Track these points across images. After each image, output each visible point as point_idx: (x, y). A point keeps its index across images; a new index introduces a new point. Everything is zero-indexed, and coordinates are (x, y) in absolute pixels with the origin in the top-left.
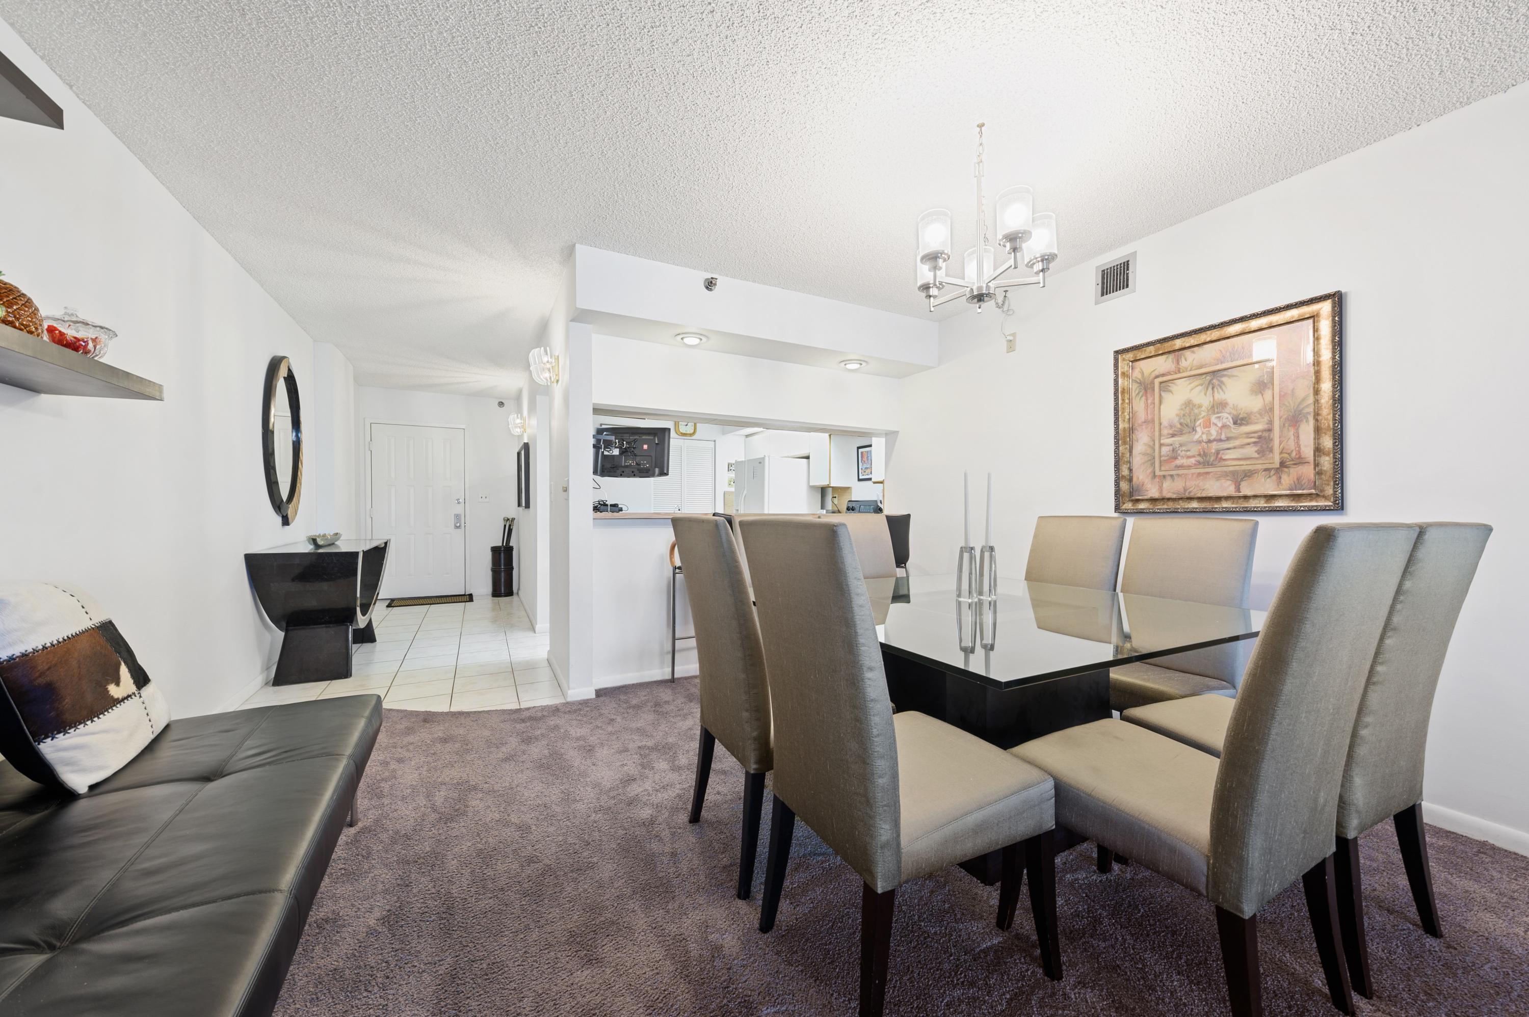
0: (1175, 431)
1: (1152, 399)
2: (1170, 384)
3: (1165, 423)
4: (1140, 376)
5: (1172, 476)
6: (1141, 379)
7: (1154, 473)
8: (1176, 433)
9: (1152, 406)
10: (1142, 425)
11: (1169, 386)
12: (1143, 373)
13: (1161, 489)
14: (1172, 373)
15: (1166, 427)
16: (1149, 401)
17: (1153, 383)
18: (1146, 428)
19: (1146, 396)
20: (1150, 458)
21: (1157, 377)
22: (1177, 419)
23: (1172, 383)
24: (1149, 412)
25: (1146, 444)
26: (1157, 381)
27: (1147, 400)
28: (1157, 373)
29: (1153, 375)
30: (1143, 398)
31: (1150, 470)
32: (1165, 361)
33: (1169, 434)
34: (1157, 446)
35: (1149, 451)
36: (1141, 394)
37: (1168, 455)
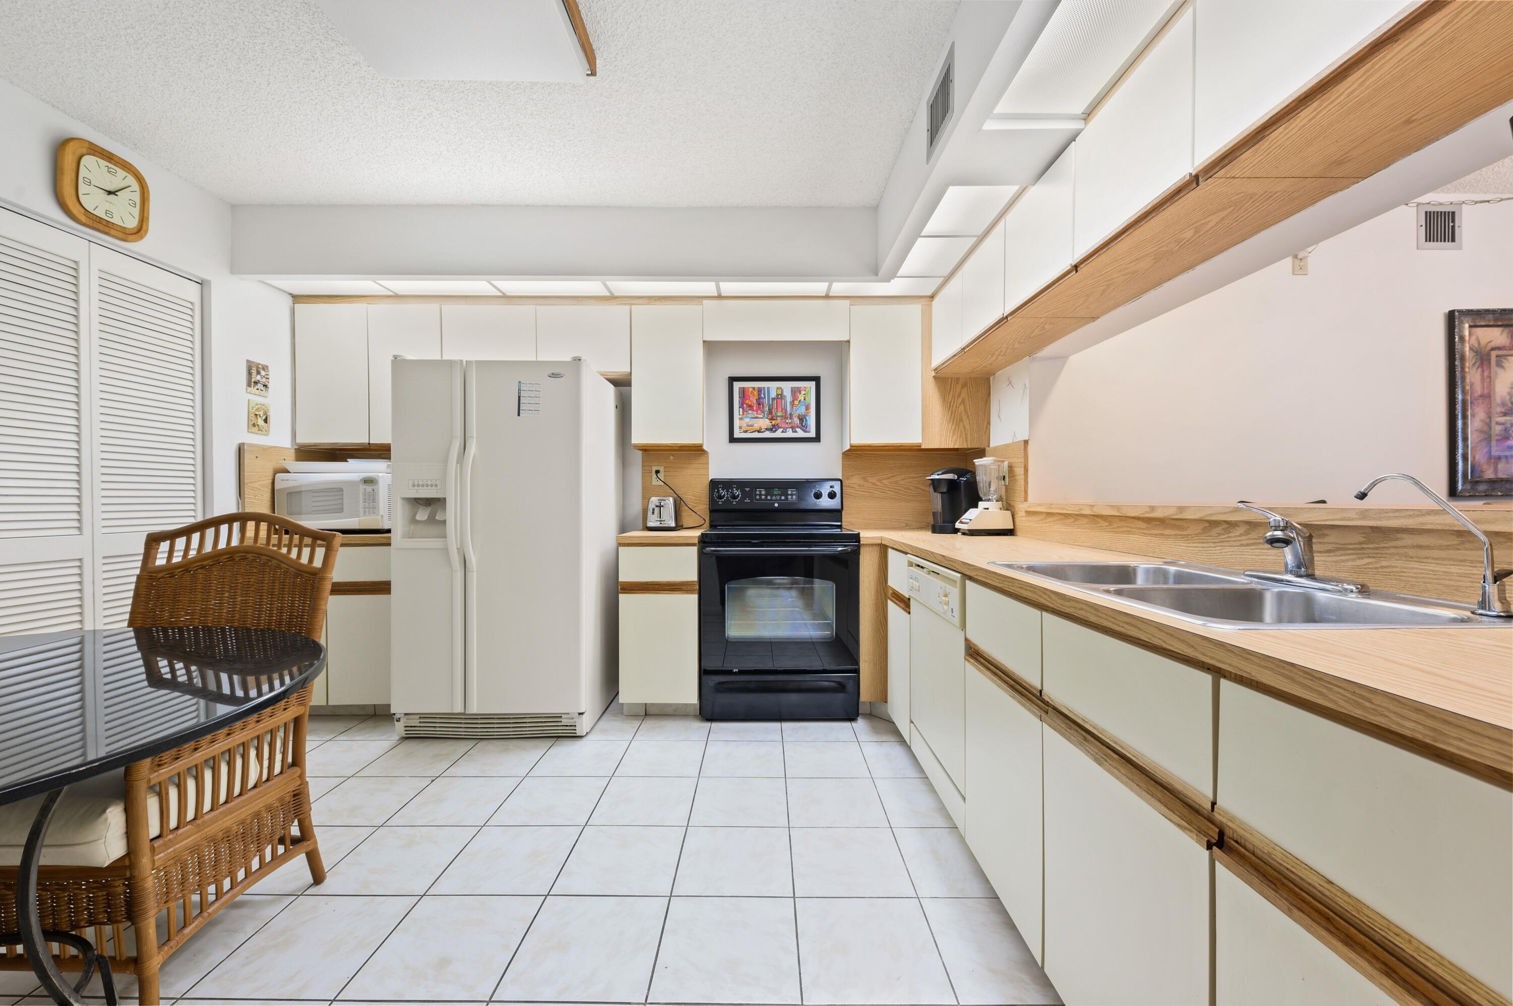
0: (1507, 410)
1: (1488, 371)
2: (1503, 360)
3: (1498, 400)
4: (1476, 345)
5: (1506, 457)
6: (1478, 348)
7: (1490, 453)
8: (1507, 412)
9: (1488, 380)
10: (1478, 399)
11: (1501, 361)
12: (1479, 343)
13: (1496, 470)
14: (1507, 348)
15: (1498, 405)
16: (1486, 374)
17: (1489, 355)
18: (1483, 403)
19: (1482, 368)
20: (1486, 436)
21: (1493, 349)
22: (1508, 398)
23: (1505, 359)
24: (1485, 386)
25: (1482, 421)
26: (1494, 354)
27: (1483, 372)
28: (1493, 344)
29: (1489, 347)
30: (1480, 370)
31: (1486, 450)
32: (1501, 334)
33: (1501, 412)
34: (1493, 424)
35: (1486, 428)
36: (1477, 364)
37: (1500, 435)
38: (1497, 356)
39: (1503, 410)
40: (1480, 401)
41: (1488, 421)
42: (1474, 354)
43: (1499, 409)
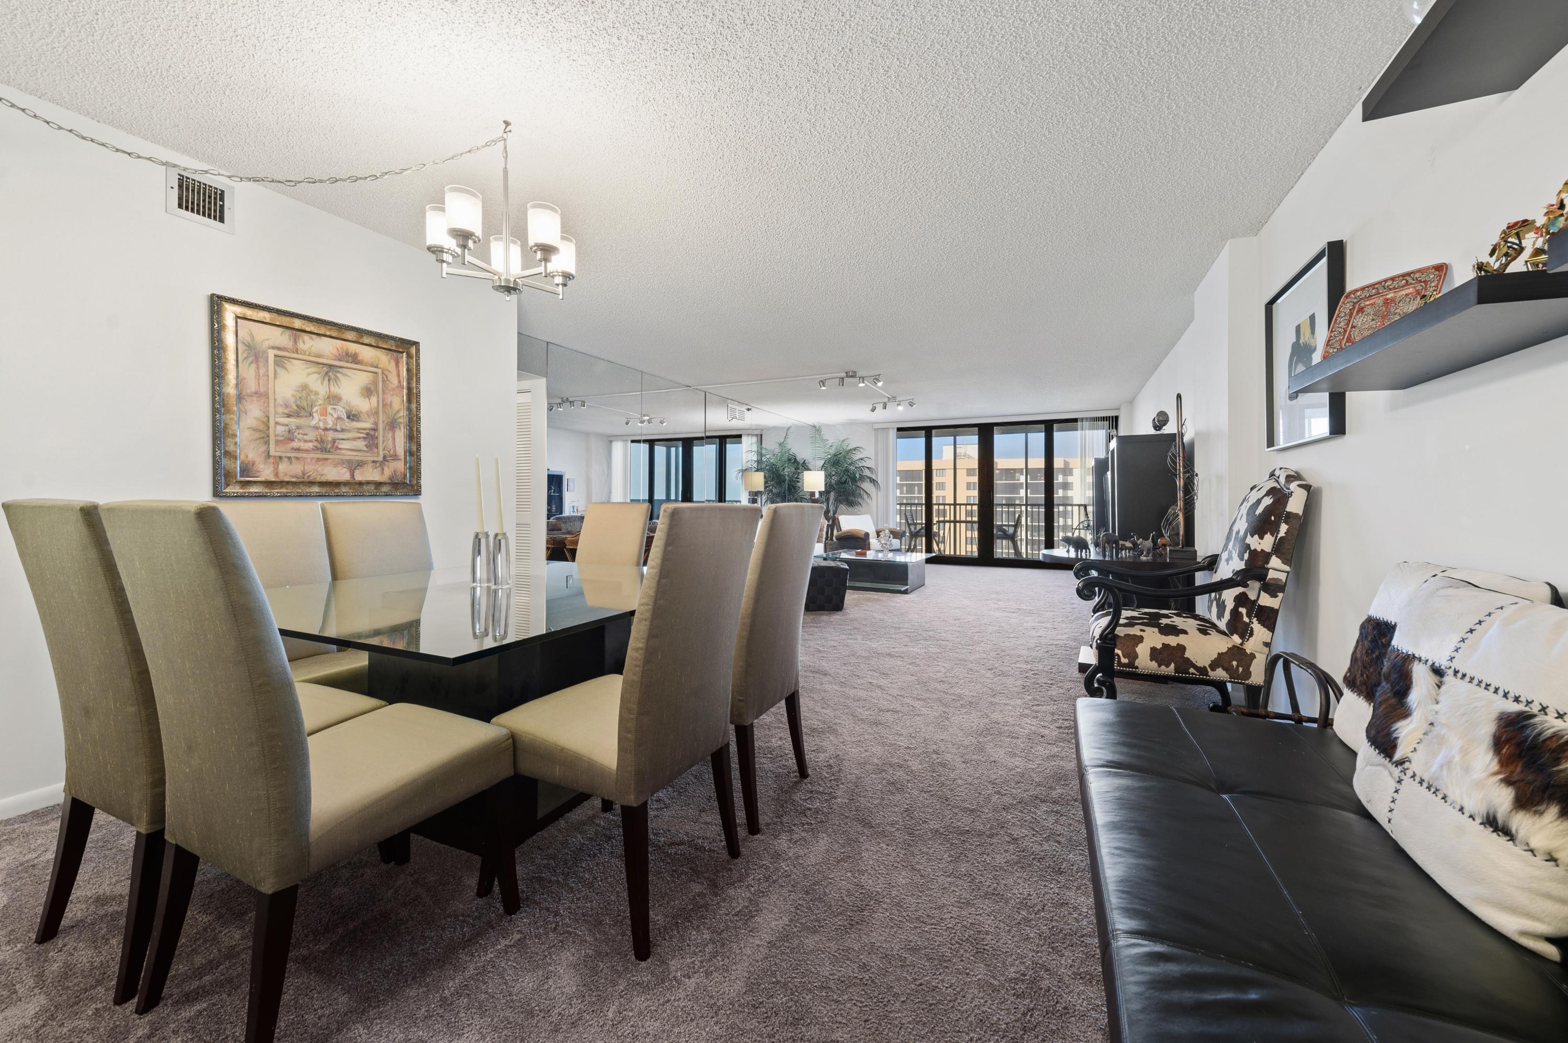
0: (291, 411)
1: (264, 370)
2: (286, 361)
3: (280, 400)
4: (248, 339)
5: (289, 458)
6: (251, 343)
7: (269, 452)
8: (292, 414)
9: (265, 378)
10: (251, 396)
11: (283, 362)
12: (252, 337)
13: (277, 471)
14: (289, 350)
15: (281, 405)
16: (262, 372)
17: (266, 352)
18: (258, 401)
19: (257, 364)
20: (263, 435)
21: (272, 348)
22: (292, 399)
23: (288, 361)
24: (261, 384)
25: (257, 419)
26: (272, 352)
27: (258, 368)
28: (272, 343)
29: (266, 345)
30: (254, 366)
31: (263, 449)
32: (281, 335)
33: (283, 413)
34: (272, 424)
35: (262, 427)
36: (250, 359)
37: (283, 436)
38: (276, 356)
39: (286, 411)
40: (255, 399)
41: (265, 420)
42: (247, 348)
43: (280, 410)
